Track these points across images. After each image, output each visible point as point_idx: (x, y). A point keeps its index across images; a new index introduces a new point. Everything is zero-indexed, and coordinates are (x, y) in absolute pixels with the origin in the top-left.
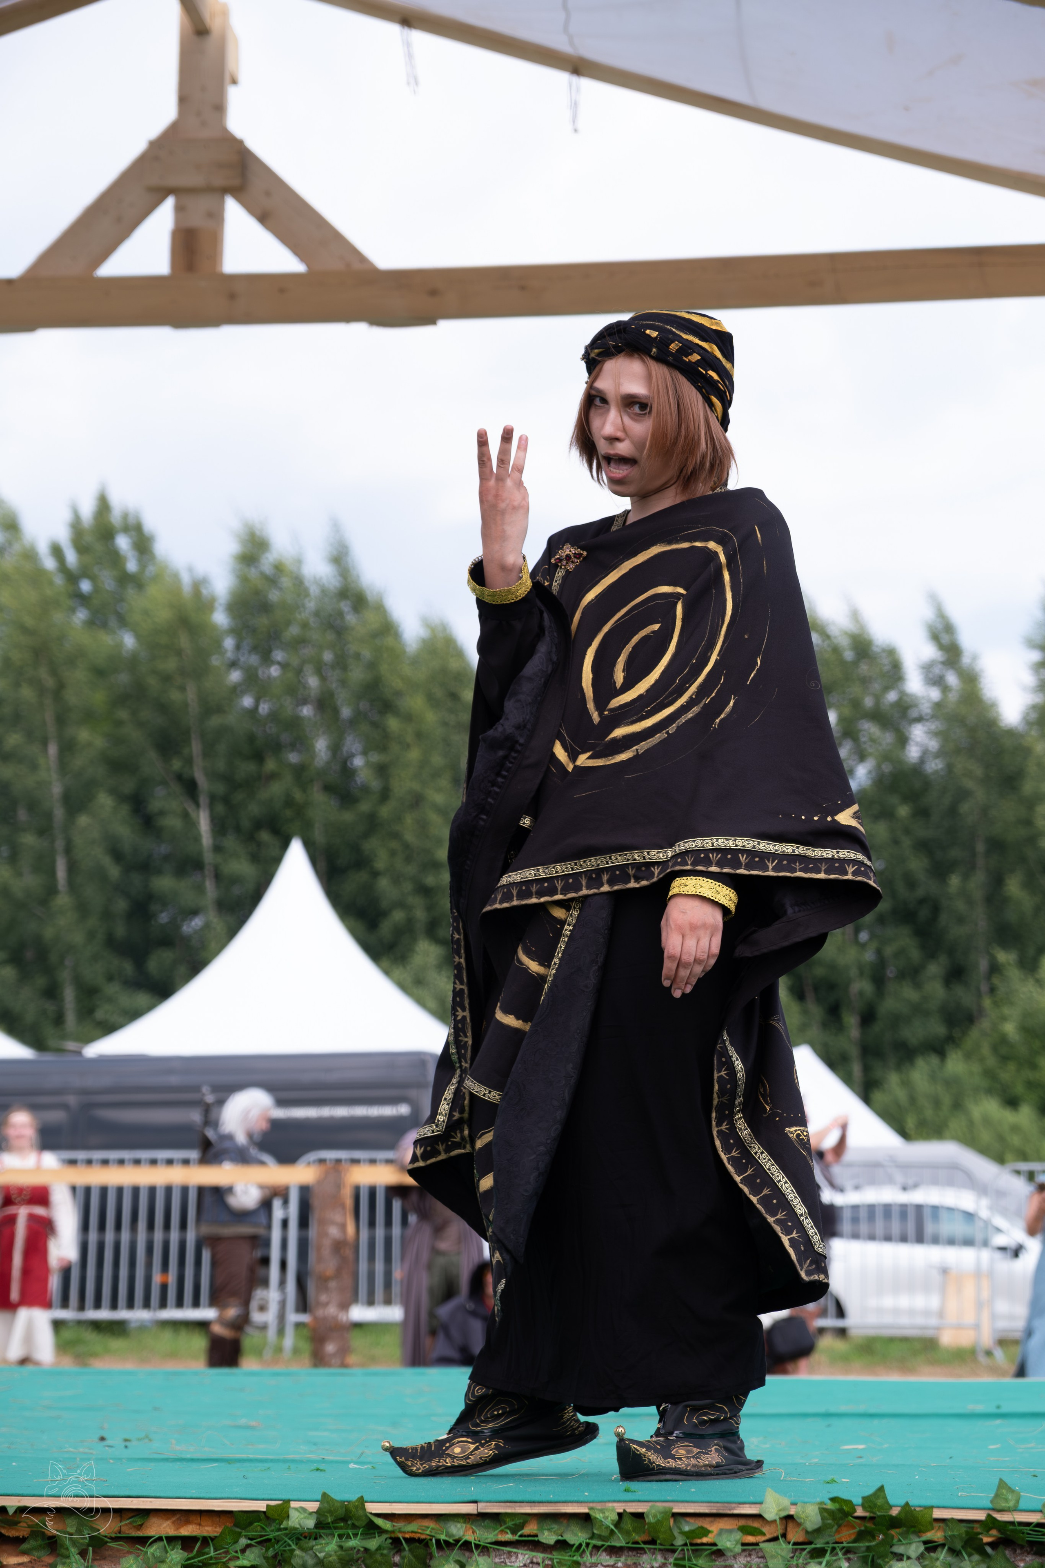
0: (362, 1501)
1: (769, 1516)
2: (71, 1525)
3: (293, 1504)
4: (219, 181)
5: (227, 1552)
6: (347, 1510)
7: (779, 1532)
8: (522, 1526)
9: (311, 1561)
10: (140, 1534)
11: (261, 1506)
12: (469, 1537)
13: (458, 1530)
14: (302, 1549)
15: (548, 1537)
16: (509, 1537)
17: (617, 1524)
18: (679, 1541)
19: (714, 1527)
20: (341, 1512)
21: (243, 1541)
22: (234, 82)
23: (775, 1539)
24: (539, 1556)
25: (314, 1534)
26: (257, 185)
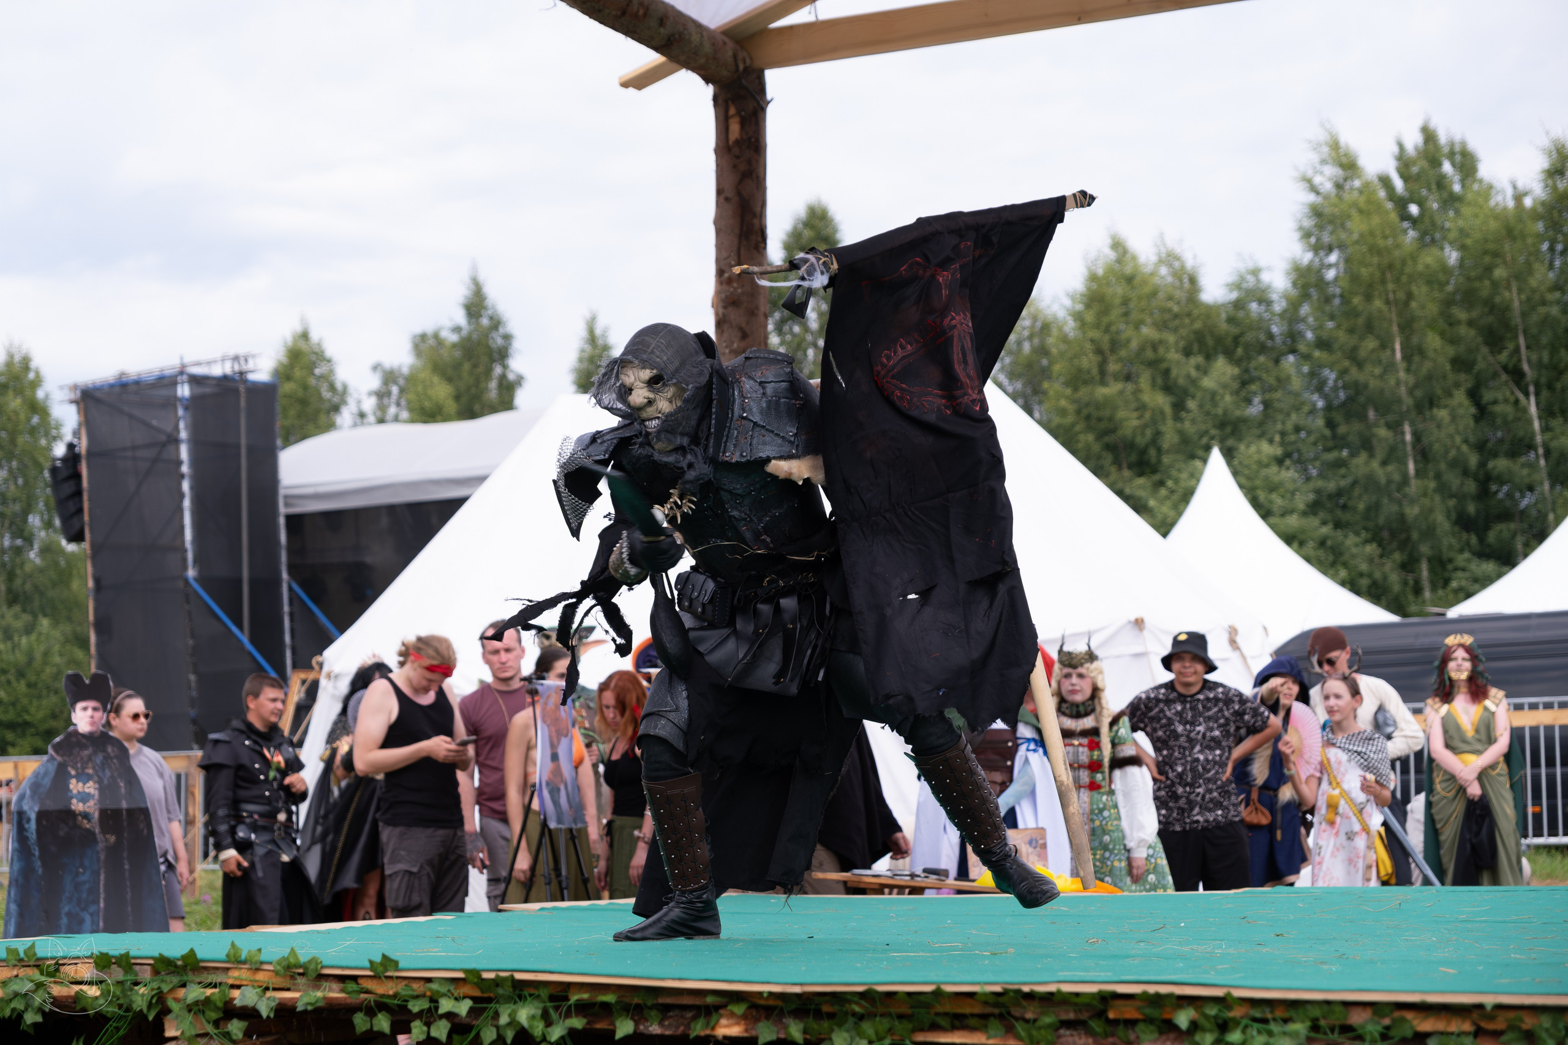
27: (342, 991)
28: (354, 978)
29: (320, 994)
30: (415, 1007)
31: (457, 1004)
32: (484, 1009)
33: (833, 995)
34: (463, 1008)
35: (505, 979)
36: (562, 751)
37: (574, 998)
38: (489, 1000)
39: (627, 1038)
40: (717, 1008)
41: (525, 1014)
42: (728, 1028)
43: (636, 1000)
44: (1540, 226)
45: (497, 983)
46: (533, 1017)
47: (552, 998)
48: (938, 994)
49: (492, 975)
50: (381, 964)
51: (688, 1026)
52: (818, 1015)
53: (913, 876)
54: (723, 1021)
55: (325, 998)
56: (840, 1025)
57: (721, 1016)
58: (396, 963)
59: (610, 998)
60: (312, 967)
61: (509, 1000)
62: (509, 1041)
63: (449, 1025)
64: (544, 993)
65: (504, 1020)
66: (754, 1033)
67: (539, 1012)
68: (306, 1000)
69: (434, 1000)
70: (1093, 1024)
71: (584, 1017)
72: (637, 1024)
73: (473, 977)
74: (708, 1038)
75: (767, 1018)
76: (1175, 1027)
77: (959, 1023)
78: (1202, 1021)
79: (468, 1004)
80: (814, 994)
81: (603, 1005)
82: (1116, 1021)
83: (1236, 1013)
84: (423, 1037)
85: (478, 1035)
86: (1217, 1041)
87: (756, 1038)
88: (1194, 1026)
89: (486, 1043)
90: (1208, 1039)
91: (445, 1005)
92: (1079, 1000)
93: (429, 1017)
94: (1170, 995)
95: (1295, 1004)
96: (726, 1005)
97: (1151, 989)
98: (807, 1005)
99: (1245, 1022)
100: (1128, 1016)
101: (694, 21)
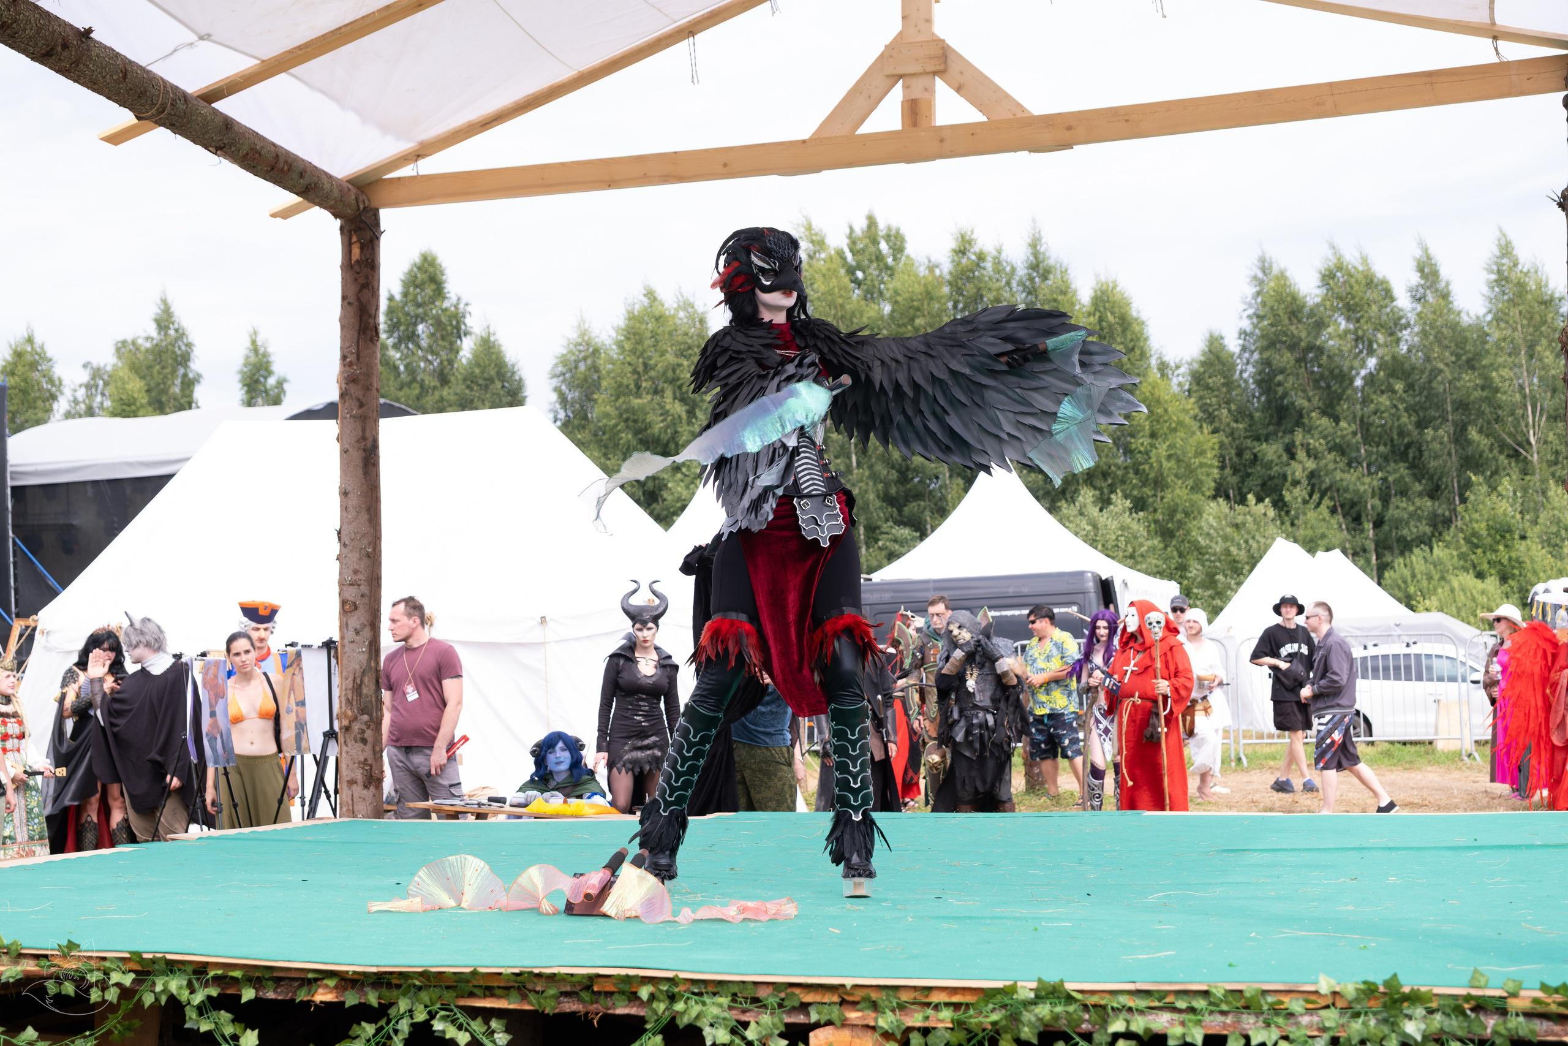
0: (1062, 982)
1: (1323, 992)
2: (883, 995)
3: (1019, 984)
4: (932, 68)
5: (981, 1012)
6: (1054, 987)
7: (1331, 1001)
8: (1164, 998)
9: (1033, 1019)
10: (927, 1000)
11: (999, 984)
12: (1131, 1004)
13: (1123, 1000)
14: (1027, 1011)
15: (1181, 1004)
16: (1156, 1004)
17: (1225, 997)
18: (1266, 1008)
19: (1286, 1000)
20: (1050, 989)
21: (991, 1006)
23: (1328, 1006)
24: (1175, 1016)
25: (1034, 1003)
26: (954, 68)
27: (37, 965)
28: (46, 956)
29: (19, 968)
30: (92, 978)
31: (124, 976)
32: (143, 981)
33: (400, 973)
34: (128, 980)
35: (160, 959)
36: (219, 710)
37: (212, 974)
38: (148, 973)
39: (249, 1002)
40: (316, 980)
41: (175, 984)
42: (323, 996)
43: (257, 974)
44: (946, 290)
45: (153, 961)
46: (180, 988)
47: (195, 972)
48: (474, 973)
49: (150, 956)
50: (67, 947)
51: (295, 993)
52: (389, 985)
53: (479, 804)
54: (320, 991)
55: (23, 971)
56: (404, 994)
57: (319, 987)
58: (79, 946)
59: (237, 974)
60: (13, 948)
61: (163, 973)
62: (163, 1003)
63: (118, 991)
64: (190, 969)
65: (159, 988)
66: (342, 999)
67: (185, 983)
68: (7, 974)
69: (106, 973)
70: (585, 995)
71: (219, 986)
72: (257, 991)
73: (137, 956)
74: (309, 1003)
75: (352, 988)
76: (639, 998)
77: (489, 992)
78: (658, 994)
79: (132, 976)
80: (386, 973)
81: (232, 978)
82: (599, 993)
83: (681, 988)
84: (99, 1000)
85: (140, 999)
86: (667, 1009)
87: (343, 1003)
88: (652, 997)
89: (147, 1005)
90: (661, 1007)
91: (115, 977)
92: (573, 979)
93: (103, 986)
94: (636, 976)
95: (721, 983)
96: (323, 979)
97: (623, 972)
98: (381, 980)
99: (686, 995)
100: (607, 989)
101: (326, 173)
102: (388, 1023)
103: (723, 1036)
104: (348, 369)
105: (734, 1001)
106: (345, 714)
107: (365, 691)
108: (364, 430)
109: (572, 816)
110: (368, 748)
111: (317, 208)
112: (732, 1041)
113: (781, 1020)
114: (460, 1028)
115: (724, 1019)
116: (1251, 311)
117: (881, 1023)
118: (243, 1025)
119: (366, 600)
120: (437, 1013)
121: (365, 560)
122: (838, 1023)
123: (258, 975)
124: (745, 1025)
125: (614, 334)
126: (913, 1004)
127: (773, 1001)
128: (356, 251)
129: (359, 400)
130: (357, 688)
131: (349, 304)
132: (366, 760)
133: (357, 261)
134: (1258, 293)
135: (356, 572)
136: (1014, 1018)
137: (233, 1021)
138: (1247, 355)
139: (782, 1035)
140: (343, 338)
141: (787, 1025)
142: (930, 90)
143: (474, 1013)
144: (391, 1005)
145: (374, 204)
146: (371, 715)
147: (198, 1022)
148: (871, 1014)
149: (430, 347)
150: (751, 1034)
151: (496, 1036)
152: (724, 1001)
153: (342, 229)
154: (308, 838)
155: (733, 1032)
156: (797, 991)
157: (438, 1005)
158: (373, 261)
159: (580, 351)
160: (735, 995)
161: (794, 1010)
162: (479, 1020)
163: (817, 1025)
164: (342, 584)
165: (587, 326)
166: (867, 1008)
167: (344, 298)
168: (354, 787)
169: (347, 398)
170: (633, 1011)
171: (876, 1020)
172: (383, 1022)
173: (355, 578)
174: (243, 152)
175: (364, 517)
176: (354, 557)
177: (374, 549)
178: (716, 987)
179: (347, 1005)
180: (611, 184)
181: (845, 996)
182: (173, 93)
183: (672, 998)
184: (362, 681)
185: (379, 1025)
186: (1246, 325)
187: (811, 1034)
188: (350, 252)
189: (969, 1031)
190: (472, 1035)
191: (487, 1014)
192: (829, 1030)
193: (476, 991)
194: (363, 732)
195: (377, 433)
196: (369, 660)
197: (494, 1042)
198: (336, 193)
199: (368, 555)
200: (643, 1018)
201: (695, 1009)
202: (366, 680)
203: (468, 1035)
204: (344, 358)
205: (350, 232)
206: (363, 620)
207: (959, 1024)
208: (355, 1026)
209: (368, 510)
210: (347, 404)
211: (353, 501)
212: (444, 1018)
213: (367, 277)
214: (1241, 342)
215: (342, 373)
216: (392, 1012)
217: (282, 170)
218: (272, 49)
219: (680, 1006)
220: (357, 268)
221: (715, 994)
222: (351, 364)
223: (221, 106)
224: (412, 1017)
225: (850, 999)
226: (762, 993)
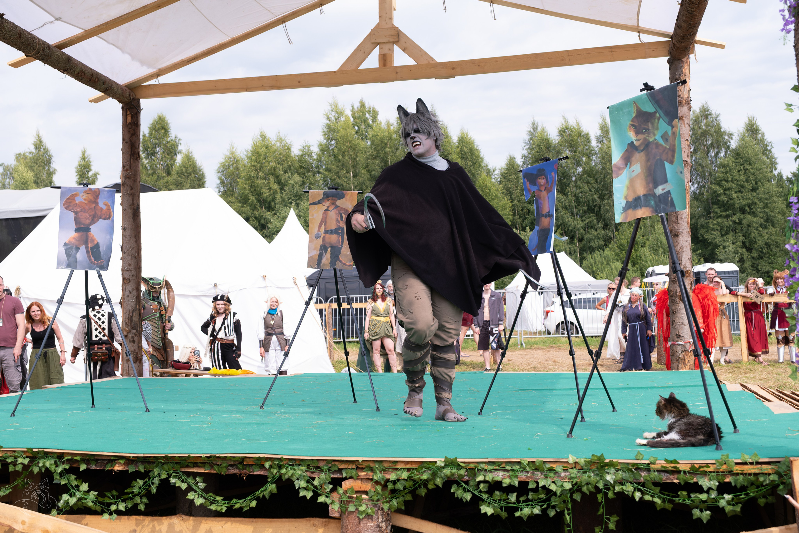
0: (456, 458)
1: (570, 462)
2: (376, 465)
3: (437, 460)
4: (392, 40)
5: (420, 473)
6: (452, 461)
7: (574, 466)
8: (501, 465)
9: (442, 474)
10: (395, 467)
11: (429, 460)
12: (486, 468)
13: (483, 466)
14: (440, 471)
15: (508, 468)
16: (497, 468)
17: (528, 465)
18: (545, 469)
19: (554, 466)
20: (450, 462)
21: (425, 469)
22: (395, 10)
23: (572, 468)
24: (506, 473)
25: (443, 468)
26: (402, 40)
30: (9, 460)
31: (24, 460)
32: (33, 462)
33: (154, 457)
34: (26, 461)
35: (41, 451)
37: (66, 458)
38: (36, 458)
39: (84, 471)
40: (115, 460)
41: (49, 463)
42: (118, 468)
44: (395, 136)
45: (38, 452)
46: (51, 465)
47: (58, 457)
48: (189, 457)
49: (37, 450)
51: (105, 466)
52: (149, 462)
54: (117, 465)
56: (156, 467)
57: (116, 463)
59: (78, 458)
61: (43, 458)
62: (43, 471)
63: (22, 466)
64: (55, 456)
65: (41, 465)
66: (127, 469)
67: (53, 462)
69: (16, 458)
70: (239, 466)
71: (69, 463)
72: (87, 465)
73: (30, 450)
74: (112, 471)
75: (132, 464)
76: (265, 467)
77: (196, 465)
78: (273, 465)
79: (28, 459)
80: (147, 457)
81: (75, 460)
82: (246, 465)
83: (284, 462)
84: (13, 470)
85: (32, 469)
86: (278, 472)
87: (128, 470)
88: (271, 466)
89: (35, 473)
90: (275, 471)
91: (20, 460)
92: (234, 459)
93: (15, 464)
94: (264, 457)
95: (302, 460)
96: (118, 460)
97: (257, 456)
98: (145, 460)
99: (286, 466)
100: (250, 463)
101: (115, 82)
102: (149, 480)
103: (303, 484)
104: (125, 172)
105: (308, 468)
106: (125, 329)
107: (134, 319)
108: (133, 200)
109: (229, 375)
110: (136, 345)
111: (111, 98)
112: (307, 486)
113: (329, 477)
114: (182, 481)
115: (304, 476)
116: (527, 147)
117: (375, 477)
118: (81, 480)
119: (134, 278)
120: (172, 474)
121: (134, 259)
122: (355, 477)
123: (87, 458)
124: (314, 479)
125: (245, 153)
126: (389, 469)
127: (326, 468)
128: (129, 118)
129: (131, 186)
130: (131, 318)
131: (126, 142)
132: (135, 350)
133: (130, 123)
134: (531, 139)
135: (130, 265)
136: (434, 475)
137: (76, 479)
138: (525, 166)
139: (330, 483)
140: (123, 158)
141: (332, 479)
142: (392, 50)
143: (188, 474)
144: (150, 471)
145: (137, 97)
146: (137, 330)
147: (60, 480)
148: (370, 473)
149: (162, 158)
150: (316, 483)
151: (199, 484)
152: (304, 468)
153: (122, 108)
154: (109, 387)
155: (308, 482)
156: (337, 463)
157: (172, 471)
158: (137, 123)
159: (231, 161)
160: (308, 465)
161: (335, 472)
162: (191, 477)
163: (346, 479)
164: (123, 270)
165: (234, 150)
166: (368, 470)
167: (124, 140)
168: (129, 363)
169: (125, 185)
170: (262, 473)
171: (373, 476)
172: (147, 479)
173: (129, 267)
174: (76, 72)
175: (133, 240)
176: (129, 258)
177: (138, 254)
178: (300, 462)
179: (129, 472)
180: (247, 89)
181: (359, 466)
182: (44, 45)
183: (280, 467)
184: (132, 315)
185: (145, 480)
186: (525, 152)
187: (343, 483)
188: (127, 119)
189: (414, 481)
190: (188, 484)
191: (195, 475)
192: (351, 480)
193: (189, 464)
194: (133, 337)
195: (139, 202)
196: (136, 305)
197: (198, 487)
198: (120, 91)
199: (135, 257)
200: (267, 476)
201: (291, 472)
202: (134, 314)
203: (186, 484)
204: (123, 167)
205: (126, 109)
206: (133, 287)
207: (410, 478)
208: (134, 482)
209: (135, 237)
210: (125, 188)
211: (128, 233)
212: (175, 477)
213: (134, 130)
214: (523, 160)
215: (123, 174)
216: (151, 474)
217: (95, 81)
218: (90, 25)
219: (283, 471)
220: (130, 126)
221: (299, 465)
222: (127, 170)
223: (66, 51)
224: (160, 476)
225: (361, 466)
226: (321, 464)
